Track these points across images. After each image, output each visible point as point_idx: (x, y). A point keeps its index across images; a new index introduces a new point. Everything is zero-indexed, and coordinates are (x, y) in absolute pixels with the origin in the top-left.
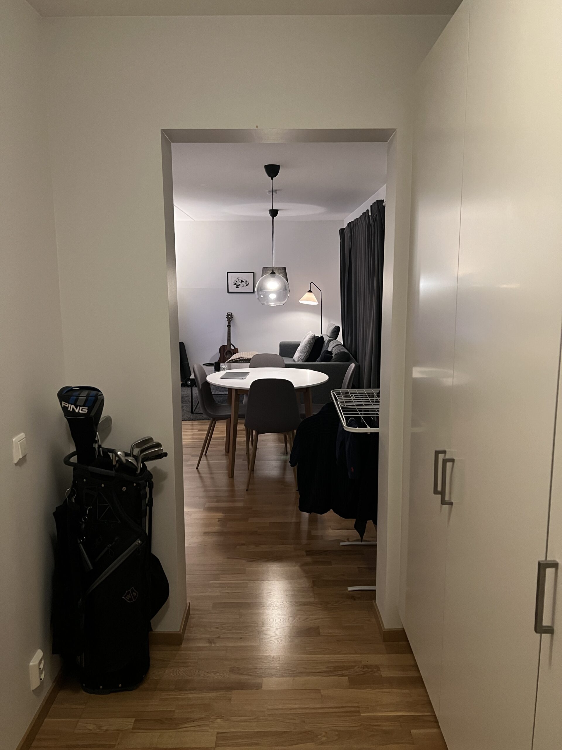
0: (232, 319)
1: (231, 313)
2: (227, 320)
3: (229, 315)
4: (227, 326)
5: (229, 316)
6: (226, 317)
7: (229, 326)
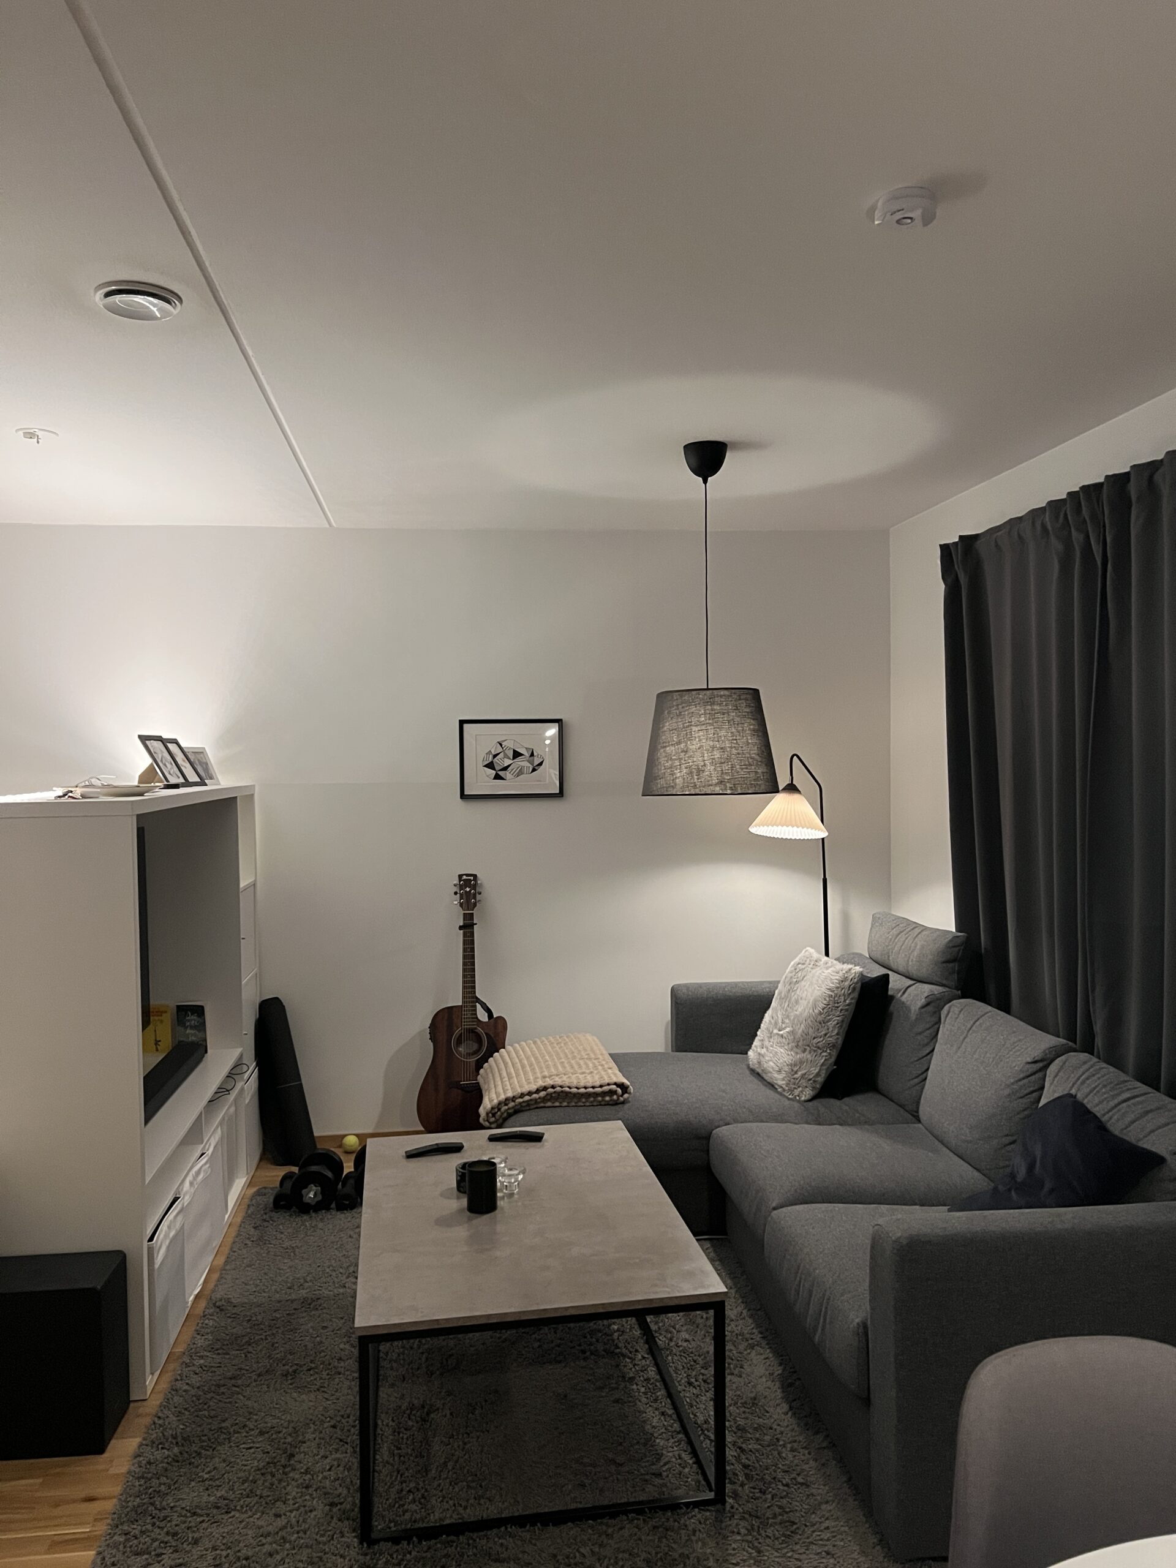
0: (478, 897)
1: (475, 876)
2: (461, 905)
3: (467, 883)
4: (461, 928)
5: (468, 889)
6: (456, 893)
7: (468, 927)
